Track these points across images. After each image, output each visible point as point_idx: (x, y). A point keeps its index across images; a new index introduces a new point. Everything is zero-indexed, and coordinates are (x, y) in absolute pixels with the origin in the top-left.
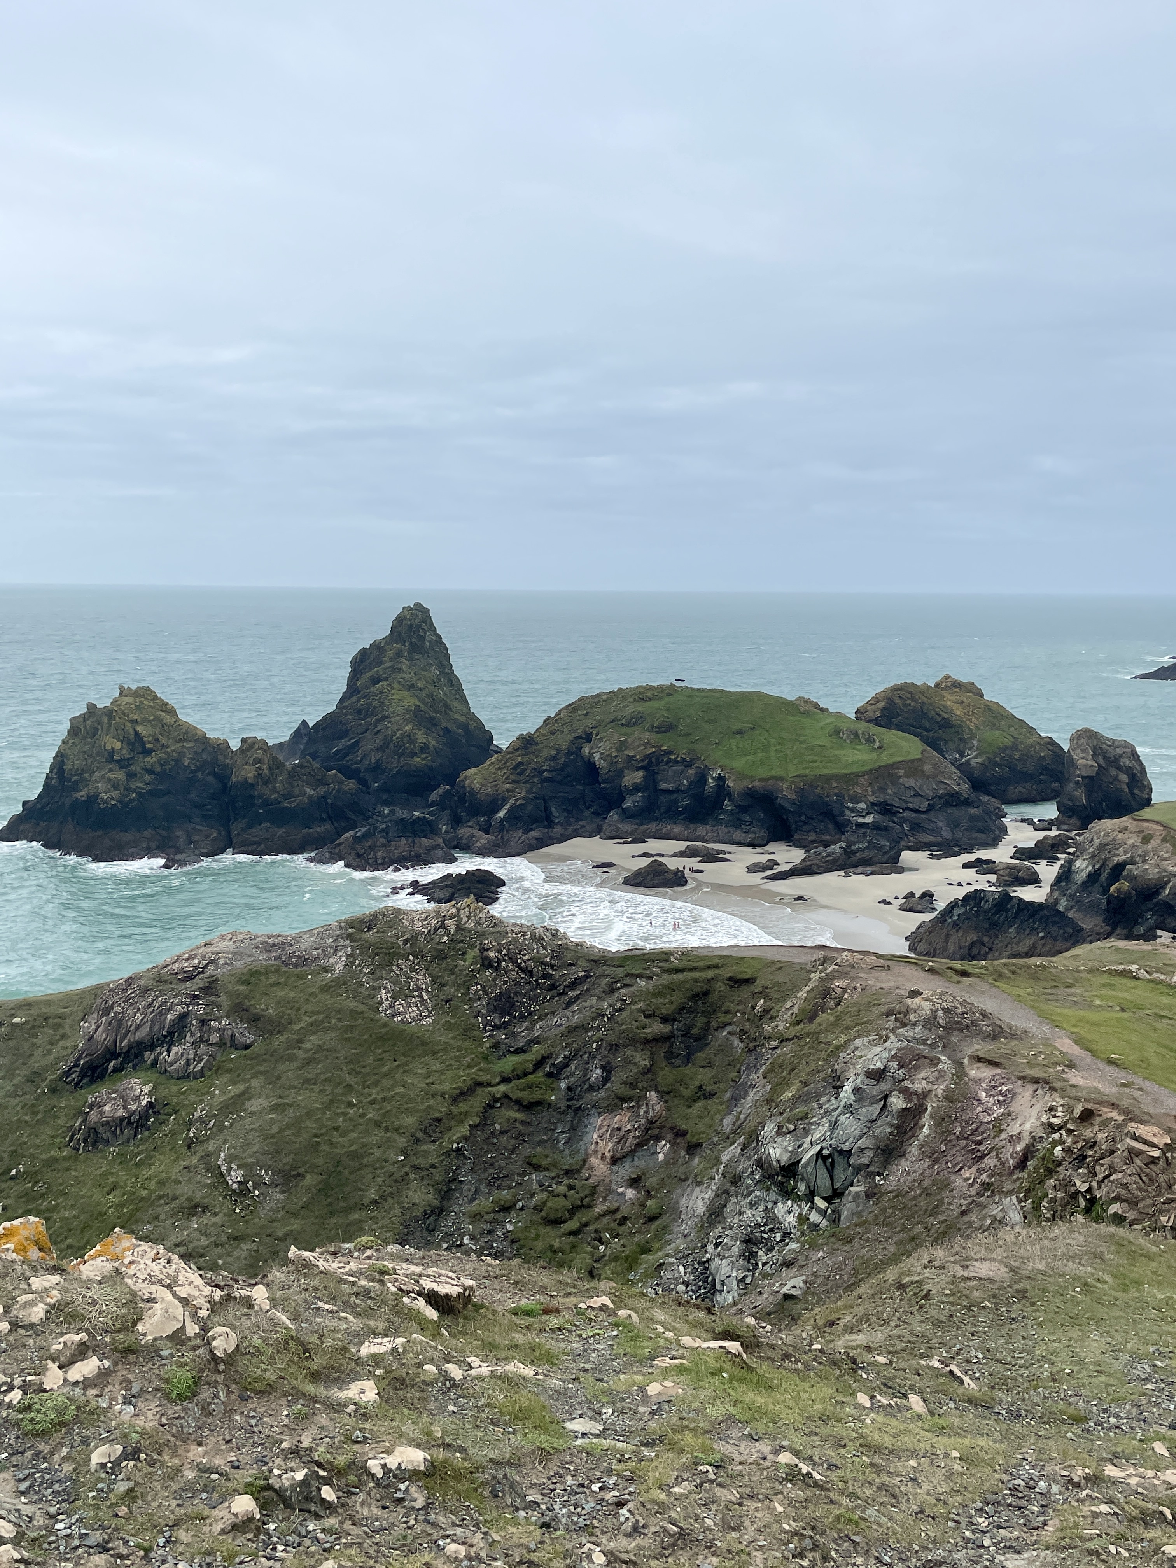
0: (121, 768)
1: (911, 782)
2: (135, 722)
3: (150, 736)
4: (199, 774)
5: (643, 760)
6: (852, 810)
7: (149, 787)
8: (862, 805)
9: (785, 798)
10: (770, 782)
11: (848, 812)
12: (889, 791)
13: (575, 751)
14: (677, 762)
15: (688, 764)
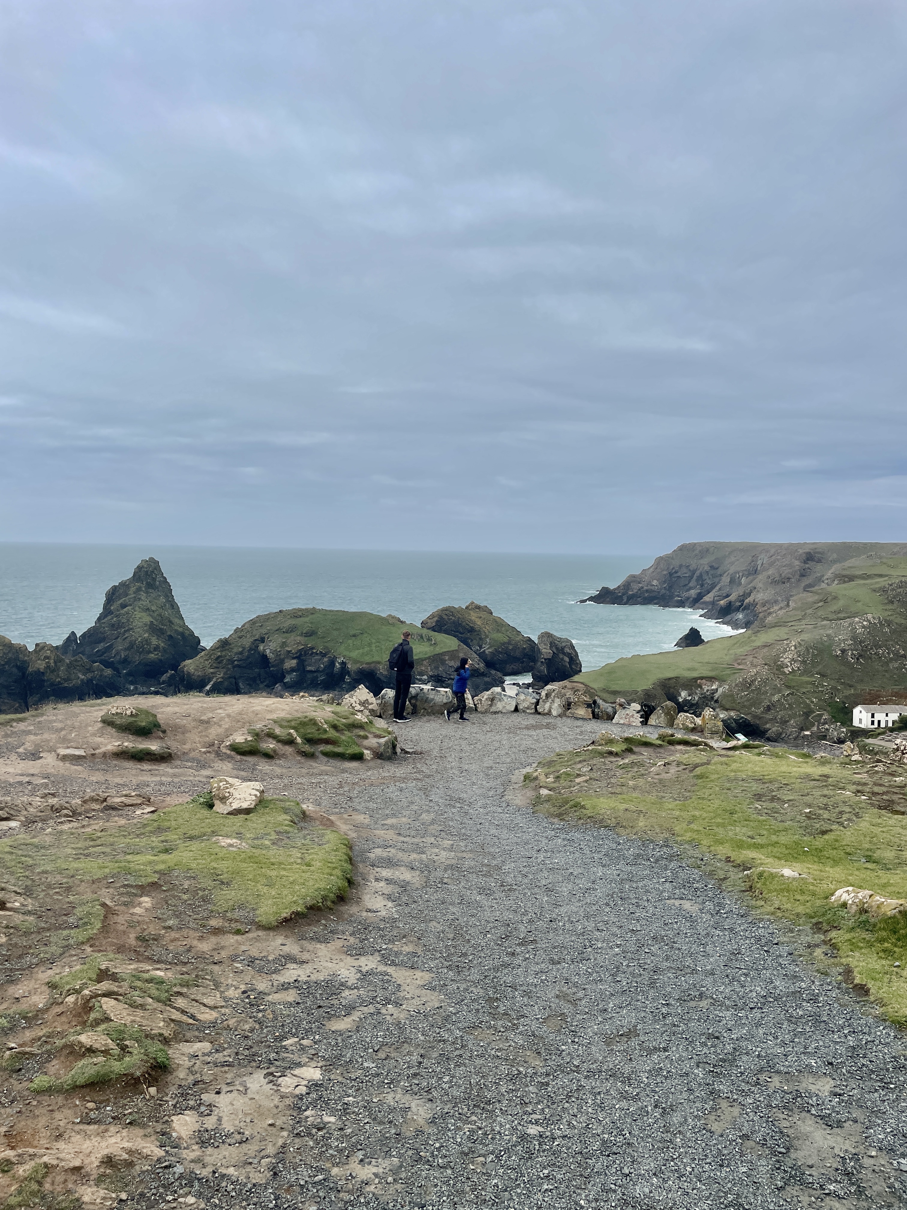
4: (7, 667)
5: (296, 653)
10: (372, 665)
12: (440, 669)
13: (254, 648)
14: (317, 654)
15: (324, 655)
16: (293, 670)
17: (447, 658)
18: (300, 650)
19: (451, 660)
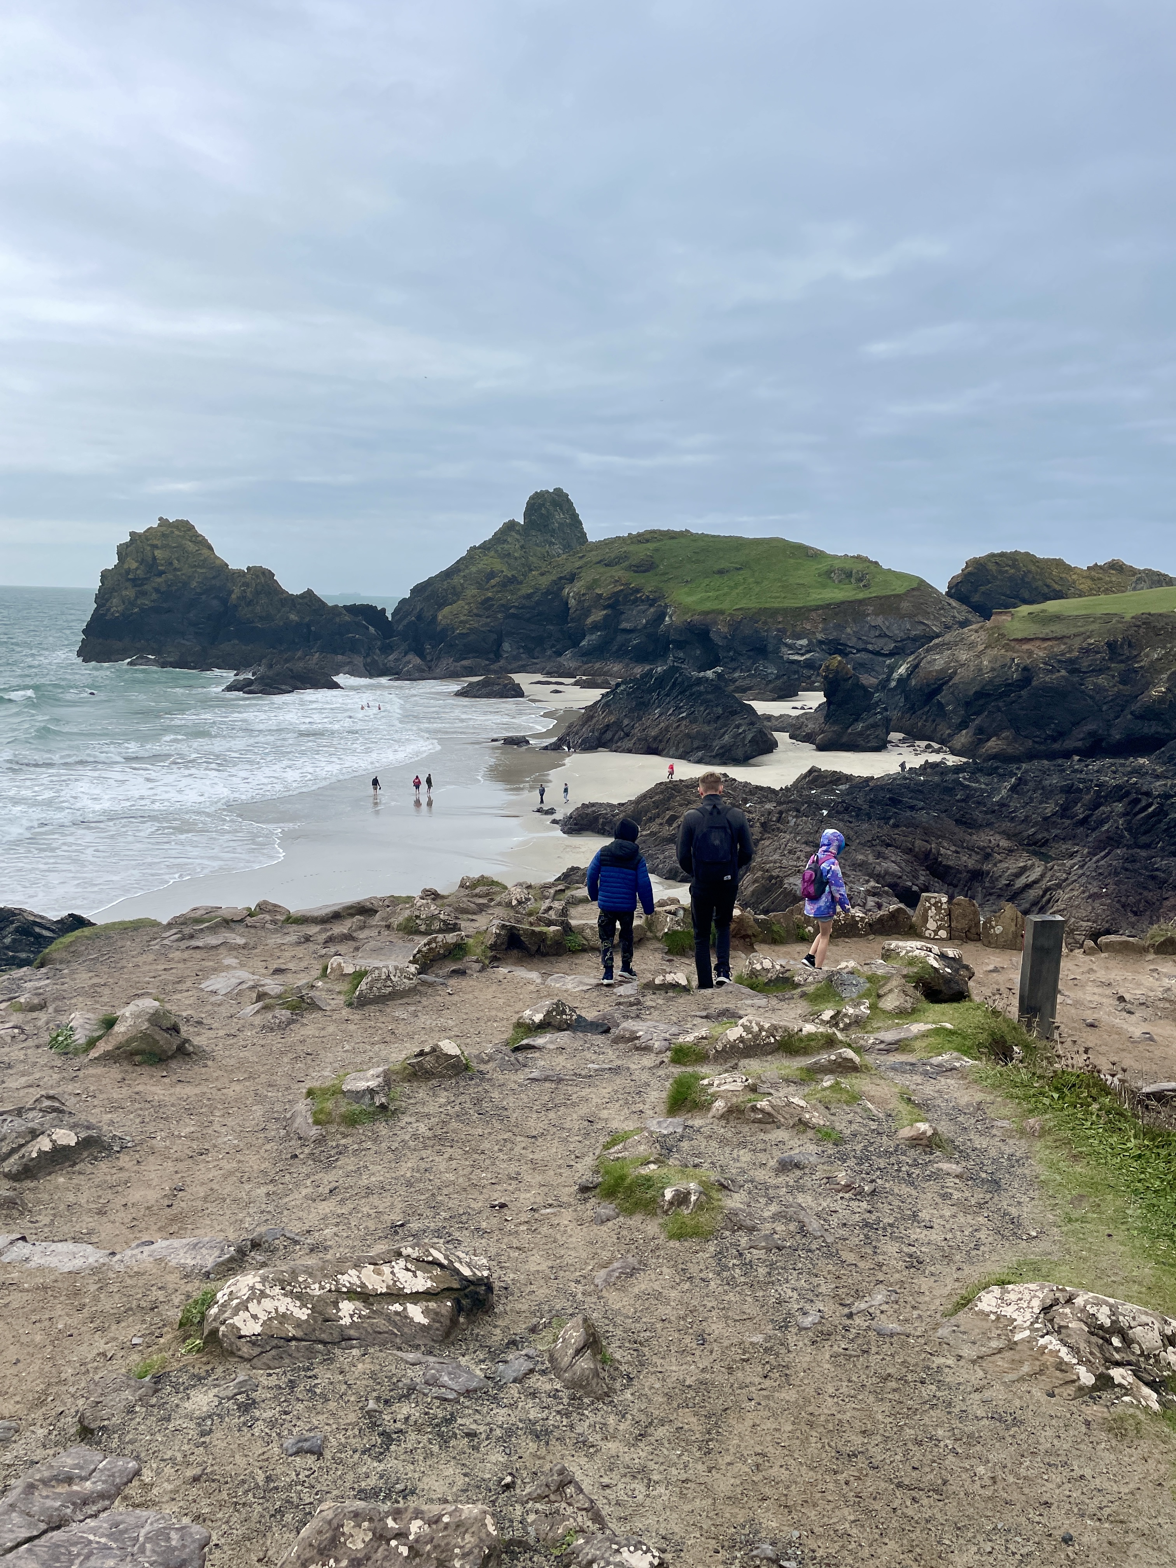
0: (135, 586)
1: (879, 621)
2: (155, 547)
3: (164, 559)
4: (204, 597)
5: (609, 598)
6: (790, 647)
7: (153, 604)
8: (804, 642)
9: (718, 632)
10: (710, 616)
11: (784, 649)
12: (849, 630)
13: (555, 591)
14: (643, 601)
15: (652, 602)
16: (595, 627)
17: (870, 609)
18: (616, 594)
19: (877, 615)
